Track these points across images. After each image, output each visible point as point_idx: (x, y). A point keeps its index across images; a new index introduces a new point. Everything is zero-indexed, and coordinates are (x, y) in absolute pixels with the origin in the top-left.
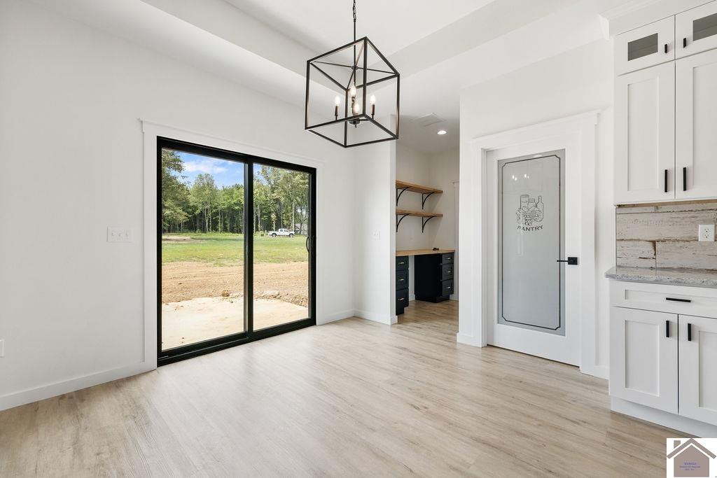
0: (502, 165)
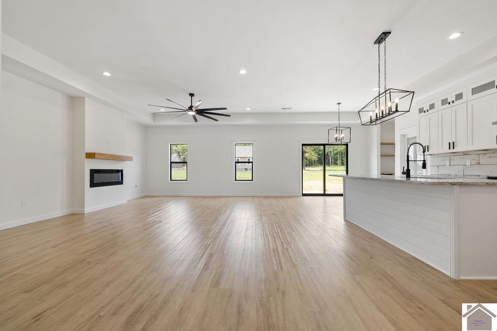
0: (409, 139)
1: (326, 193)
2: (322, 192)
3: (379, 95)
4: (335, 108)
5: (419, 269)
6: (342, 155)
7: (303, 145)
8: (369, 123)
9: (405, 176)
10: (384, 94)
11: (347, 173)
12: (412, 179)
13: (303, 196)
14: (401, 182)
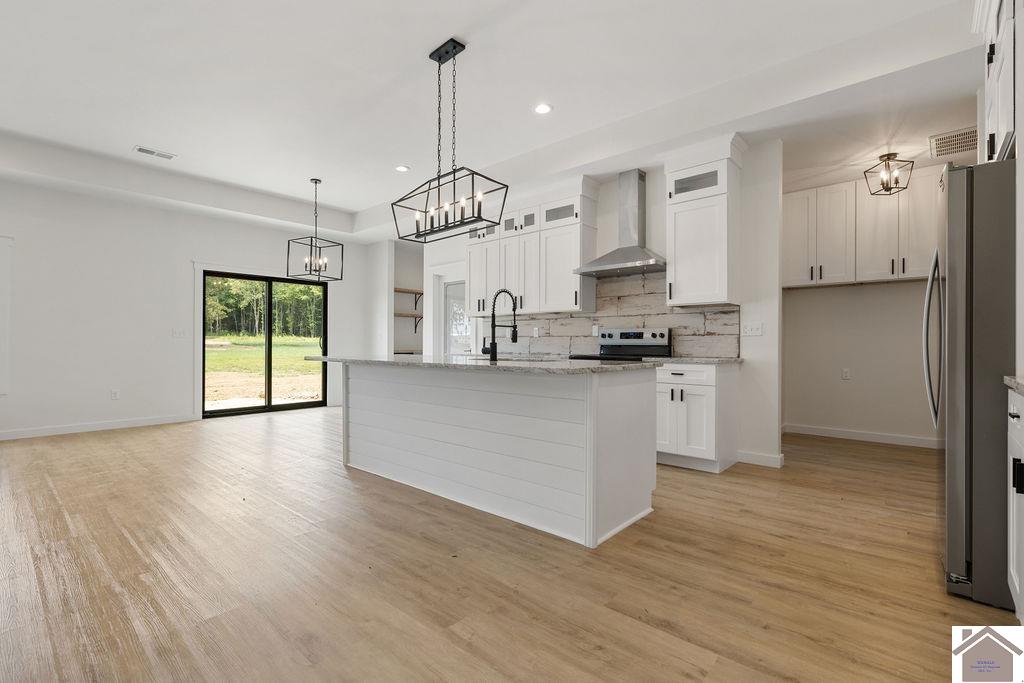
0: (447, 285)
1: (274, 403)
2: (262, 402)
3: (439, 177)
4: (306, 192)
5: (539, 547)
6: (284, 310)
7: (206, 273)
8: (413, 238)
9: (488, 356)
10: (451, 177)
11: (325, 353)
12: (499, 363)
13: (204, 417)
14: (477, 368)
